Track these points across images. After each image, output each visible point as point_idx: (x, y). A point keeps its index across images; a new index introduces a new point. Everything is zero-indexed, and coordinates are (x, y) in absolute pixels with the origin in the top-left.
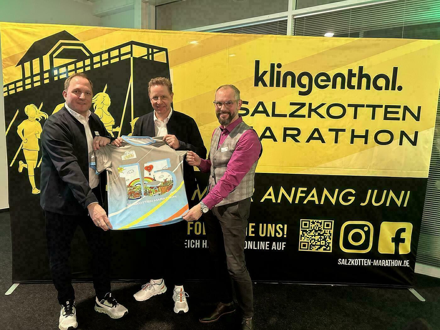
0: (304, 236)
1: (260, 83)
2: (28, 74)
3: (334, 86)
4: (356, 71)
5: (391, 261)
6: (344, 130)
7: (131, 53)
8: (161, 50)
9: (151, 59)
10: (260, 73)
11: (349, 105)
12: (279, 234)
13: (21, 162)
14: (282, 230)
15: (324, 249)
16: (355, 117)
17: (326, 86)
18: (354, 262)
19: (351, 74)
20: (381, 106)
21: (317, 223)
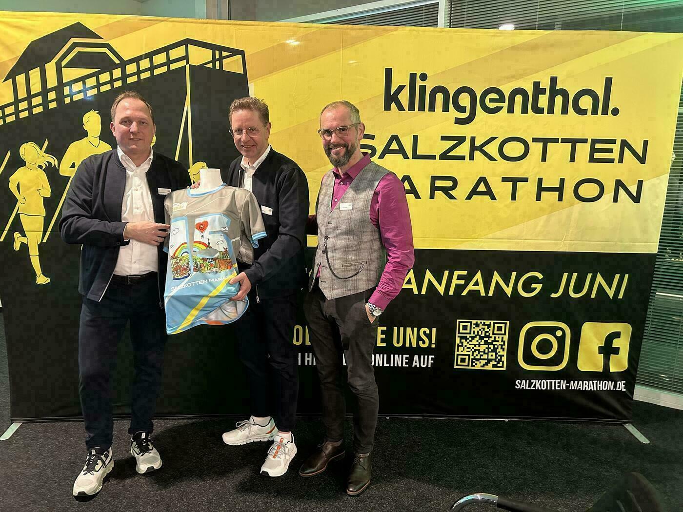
0: (462, 346)
1: (393, 105)
2: (22, 94)
3: (511, 110)
4: (545, 84)
5: (597, 383)
6: (525, 180)
7: (186, 58)
8: (234, 52)
9: (218, 68)
10: (393, 89)
11: (535, 140)
12: (424, 343)
13: (17, 235)
14: (429, 336)
15: (493, 364)
16: (544, 159)
17: (497, 110)
18: (540, 385)
19: (538, 90)
20: (585, 141)
21: (483, 325)
